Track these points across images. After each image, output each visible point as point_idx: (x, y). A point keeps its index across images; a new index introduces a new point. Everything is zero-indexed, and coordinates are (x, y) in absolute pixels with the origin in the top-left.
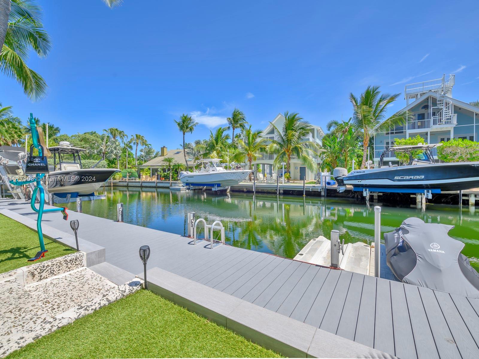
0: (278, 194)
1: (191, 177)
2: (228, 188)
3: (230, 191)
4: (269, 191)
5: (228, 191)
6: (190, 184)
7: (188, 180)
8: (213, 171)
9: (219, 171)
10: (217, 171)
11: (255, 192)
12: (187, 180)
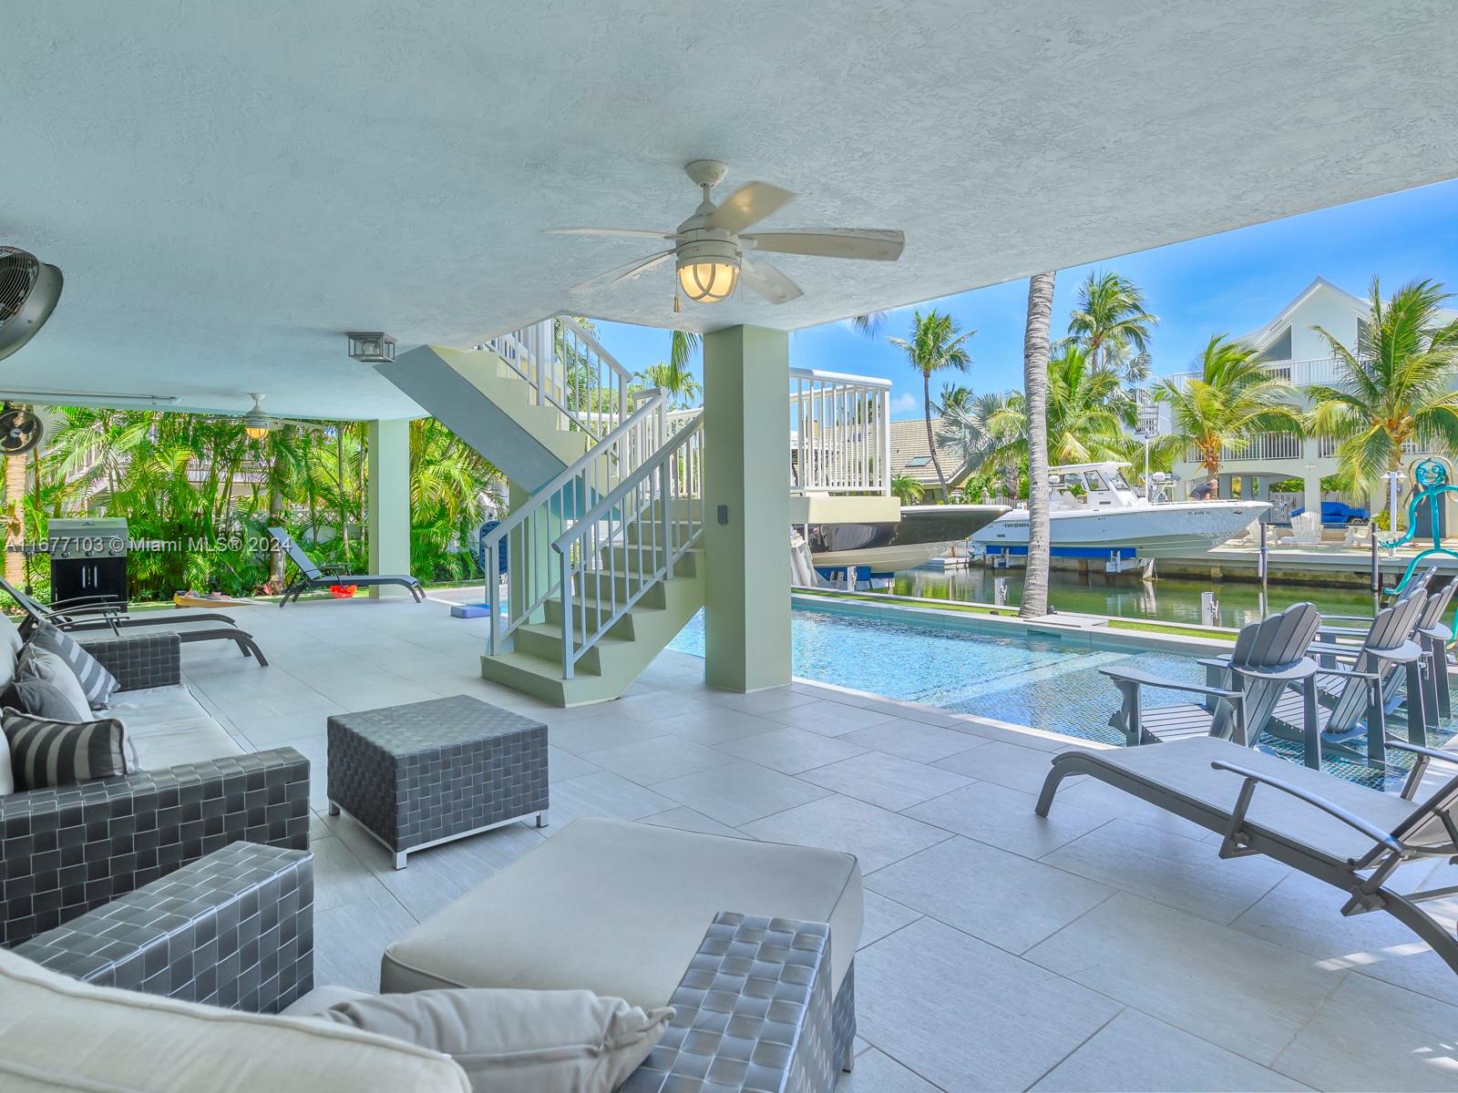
0: (1376, 588)
1: (1016, 525)
2: (1148, 564)
3: (1153, 576)
4: (1322, 579)
5: (1149, 573)
6: (1005, 548)
7: (1004, 536)
8: (1101, 503)
9: (1129, 504)
10: (1120, 504)
11: (1265, 583)
12: (999, 536)
